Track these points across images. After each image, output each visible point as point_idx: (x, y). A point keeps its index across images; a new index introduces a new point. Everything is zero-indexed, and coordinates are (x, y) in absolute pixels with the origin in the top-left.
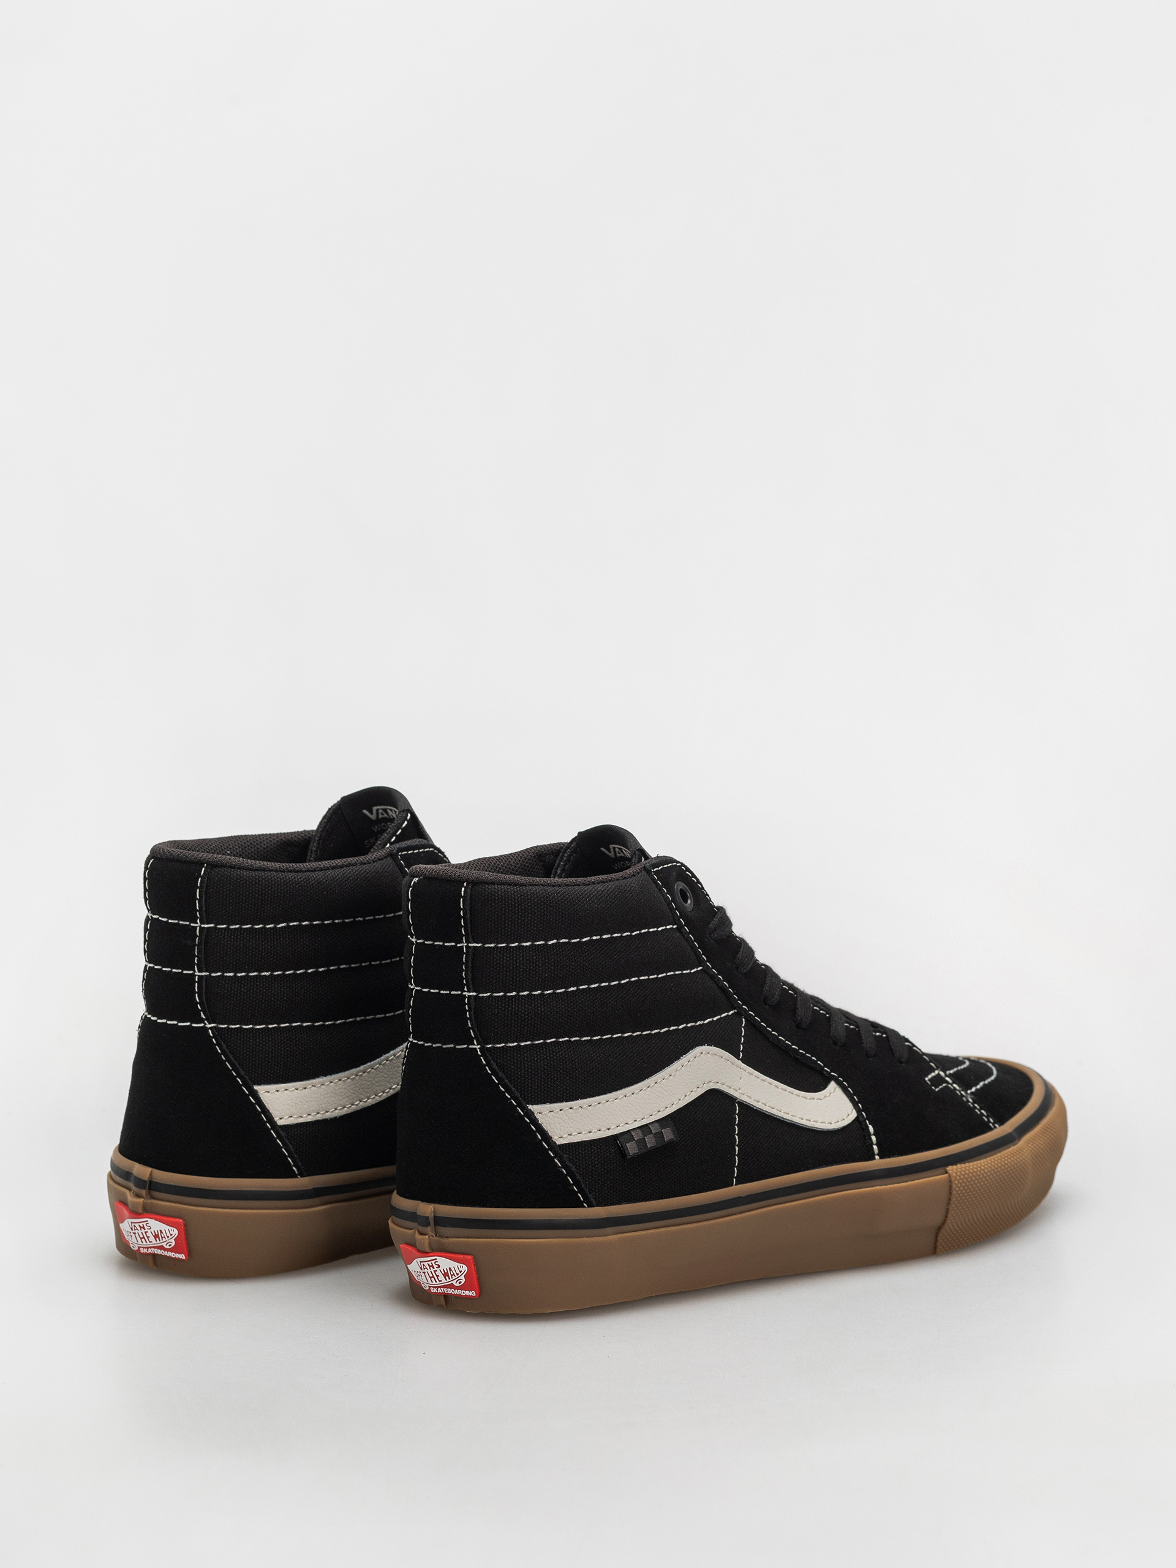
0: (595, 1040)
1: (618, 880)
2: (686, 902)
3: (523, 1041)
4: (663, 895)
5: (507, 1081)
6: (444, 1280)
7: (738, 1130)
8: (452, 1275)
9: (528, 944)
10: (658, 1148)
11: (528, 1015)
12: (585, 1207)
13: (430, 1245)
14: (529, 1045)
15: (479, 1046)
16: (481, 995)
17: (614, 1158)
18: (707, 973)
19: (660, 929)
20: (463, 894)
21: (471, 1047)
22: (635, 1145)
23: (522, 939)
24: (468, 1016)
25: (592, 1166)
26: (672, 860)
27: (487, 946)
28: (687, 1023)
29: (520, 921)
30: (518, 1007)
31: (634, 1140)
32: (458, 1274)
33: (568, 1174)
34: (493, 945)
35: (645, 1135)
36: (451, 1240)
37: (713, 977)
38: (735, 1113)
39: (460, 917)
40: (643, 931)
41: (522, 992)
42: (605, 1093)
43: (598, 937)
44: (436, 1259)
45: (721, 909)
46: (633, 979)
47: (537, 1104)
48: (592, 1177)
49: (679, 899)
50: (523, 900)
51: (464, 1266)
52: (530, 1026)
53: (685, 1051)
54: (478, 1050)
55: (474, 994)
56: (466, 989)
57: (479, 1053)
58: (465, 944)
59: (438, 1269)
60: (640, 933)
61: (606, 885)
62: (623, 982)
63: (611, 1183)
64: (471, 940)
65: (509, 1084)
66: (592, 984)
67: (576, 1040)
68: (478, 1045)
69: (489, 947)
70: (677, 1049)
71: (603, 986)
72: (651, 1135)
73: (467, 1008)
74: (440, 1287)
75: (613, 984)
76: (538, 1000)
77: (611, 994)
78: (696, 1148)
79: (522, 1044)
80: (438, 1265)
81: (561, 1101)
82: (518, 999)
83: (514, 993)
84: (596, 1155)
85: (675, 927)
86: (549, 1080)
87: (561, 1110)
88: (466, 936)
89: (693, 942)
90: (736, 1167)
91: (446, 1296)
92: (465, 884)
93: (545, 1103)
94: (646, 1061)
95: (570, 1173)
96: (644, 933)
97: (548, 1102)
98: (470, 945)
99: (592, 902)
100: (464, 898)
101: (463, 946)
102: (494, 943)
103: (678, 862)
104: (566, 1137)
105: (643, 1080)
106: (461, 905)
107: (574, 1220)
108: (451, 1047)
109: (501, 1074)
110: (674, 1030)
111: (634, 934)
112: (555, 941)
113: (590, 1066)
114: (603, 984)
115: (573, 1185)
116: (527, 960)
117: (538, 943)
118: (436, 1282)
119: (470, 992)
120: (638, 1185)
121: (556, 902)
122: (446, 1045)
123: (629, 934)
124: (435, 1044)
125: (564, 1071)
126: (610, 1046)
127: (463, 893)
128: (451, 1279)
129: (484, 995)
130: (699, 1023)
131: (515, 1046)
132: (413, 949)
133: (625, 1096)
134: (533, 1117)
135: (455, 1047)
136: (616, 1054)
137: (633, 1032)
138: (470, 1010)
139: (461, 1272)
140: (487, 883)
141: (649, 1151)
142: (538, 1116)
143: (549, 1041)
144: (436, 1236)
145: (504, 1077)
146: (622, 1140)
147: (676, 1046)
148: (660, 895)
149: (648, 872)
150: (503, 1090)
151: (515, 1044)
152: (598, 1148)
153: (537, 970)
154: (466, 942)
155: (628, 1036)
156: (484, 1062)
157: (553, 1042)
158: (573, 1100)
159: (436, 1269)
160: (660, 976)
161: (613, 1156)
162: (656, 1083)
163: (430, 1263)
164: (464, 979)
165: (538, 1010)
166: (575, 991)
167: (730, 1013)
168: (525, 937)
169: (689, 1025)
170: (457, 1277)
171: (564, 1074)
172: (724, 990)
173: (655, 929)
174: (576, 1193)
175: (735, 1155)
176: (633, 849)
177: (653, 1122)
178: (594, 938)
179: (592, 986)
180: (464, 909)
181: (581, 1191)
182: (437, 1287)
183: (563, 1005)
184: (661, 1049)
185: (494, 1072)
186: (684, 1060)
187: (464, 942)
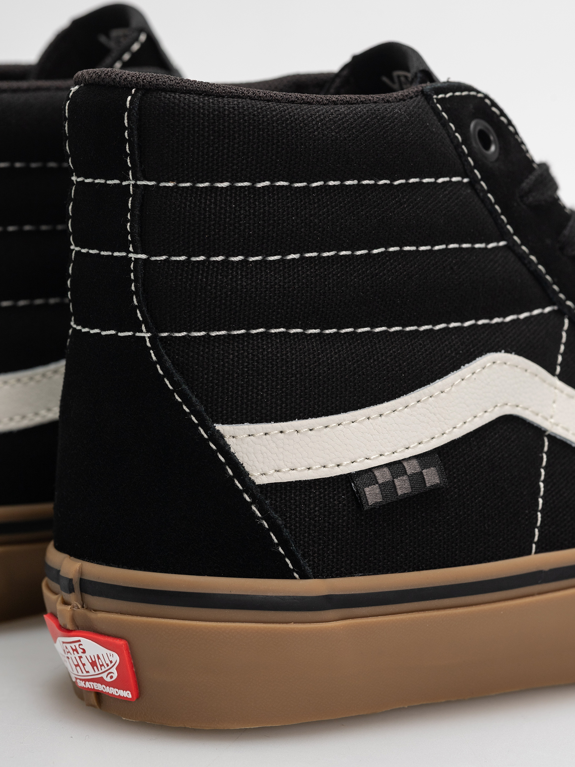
0: (328, 334)
1: (375, 102)
2: (488, 147)
3: (214, 330)
4: (448, 133)
5: (186, 387)
6: (92, 672)
7: (545, 475)
8: (101, 666)
9: (225, 184)
10: (414, 496)
11: (220, 291)
12: (295, 578)
13: (73, 619)
14: (223, 335)
15: (149, 335)
16: (153, 259)
17: (345, 508)
18: (513, 251)
19: (440, 180)
20: (128, 105)
21: (138, 334)
22: (378, 491)
23: (215, 178)
24: (133, 288)
25: (310, 519)
26: (470, 88)
27: (162, 184)
28: (477, 319)
29: (211, 149)
30: (206, 278)
31: (377, 483)
32: (108, 665)
33: (271, 529)
34: (171, 184)
35: (395, 475)
36: (100, 615)
37: (522, 258)
38: (542, 451)
39: (125, 141)
40: (412, 181)
41: (214, 256)
42: (337, 412)
43: (337, 183)
44: (79, 641)
45: (544, 168)
46: (392, 249)
47: (231, 423)
48: (310, 534)
49: (477, 144)
50: (216, 118)
51: (116, 655)
52: (223, 307)
53: (470, 358)
54: (148, 340)
55: (144, 256)
56: (131, 249)
57: (148, 344)
58: (133, 182)
59: (83, 655)
60: (407, 184)
61: (354, 107)
62: (375, 251)
63: (338, 544)
64: (139, 175)
65: (188, 392)
66: (325, 252)
67: (297, 333)
68: (148, 332)
69: (165, 186)
70: (456, 354)
71: (343, 255)
72: (405, 478)
73: (132, 277)
74: (89, 680)
75: (359, 253)
76: (237, 269)
77: (355, 267)
78: (476, 499)
79: (213, 334)
80: (83, 649)
81: (268, 421)
82: (208, 267)
83: (202, 258)
84: (317, 503)
85: (466, 180)
86: (250, 388)
87: (266, 434)
88: (133, 168)
89: (493, 205)
90: (537, 528)
91: (98, 694)
92: (133, 91)
93: (242, 422)
94: (406, 369)
95: (274, 527)
96: (413, 183)
97: (247, 421)
98: (139, 183)
99: (327, 128)
100: (130, 110)
101: (129, 185)
102: (173, 181)
103: (478, 92)
104: (272, 475)
105: (399, 396)
106: (126, 121)
107: (276, 596)
108: (111, 335)
109: (178, 377)
110: (455, 328)
111: (396, 183)
112: (267, 183)
113: (315, 372)
114: (343, 253)
115: (278, 545)
116: (221, 208)
117: (240, 184)
118: (82, 673)
119: (137, 253)
120: (381, 548)
121: (269, 124)
122: (105, 331)
123: (388, 182)
124: (93, 329)
125: (273, 376)
126: (350, 344)
127: (128, 103)
128: (100, 671)
129: (158, 258)
130: (496, 320)
131: (203, 336)
132: (73, 192)
133: (368, 418)
134: (222, 443)
135: (117, 334)
136: (357, 355)
137: (390, 327)
138: (136, 281)
139: (111, 662)
140: (165, 90)
141: (401, 500)
142: (229, 441)
143: (254, 332)
144: (83, 607)
145: (182, 380)
146: (358, 481)
147: (456, 350)
148: (444, 132)
149: (427, 97)
150: (179, 400)
151: (202, 333)
152: (321, 493)
153: (237, 225)
154: (133, 179)
155: (381, 332)
156: (154, 358)
157: (261, 333)
158: (286, 420)
159: (81, 654)
160: (437, 248)
161: (344, 505)
162: (418, 402)
163: (73, 645)
164: (129, 233)
165: (237, 284)
166: (298, 260)
167: (548, 310)
168: (220, 175)
169: (480, 322)
170: (107, 668)
171: (273, 381)
172: (538, 277)
173: (432, 180)
174: (282, 557)
175: (537, 511)
176: (414, 70)
177: (410, 458)
178: (331, 183)
179: (325, 254)
180: (130, 128)
181: (290, 554)
182: (85, 680)
183: (276, 278)
184: (430, 353)
185: (168, 374)
186: (466, 370)
187: (131, 178)
